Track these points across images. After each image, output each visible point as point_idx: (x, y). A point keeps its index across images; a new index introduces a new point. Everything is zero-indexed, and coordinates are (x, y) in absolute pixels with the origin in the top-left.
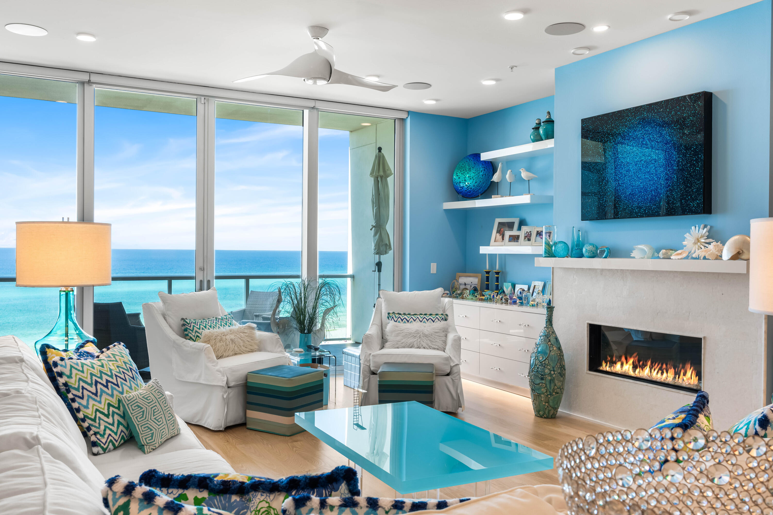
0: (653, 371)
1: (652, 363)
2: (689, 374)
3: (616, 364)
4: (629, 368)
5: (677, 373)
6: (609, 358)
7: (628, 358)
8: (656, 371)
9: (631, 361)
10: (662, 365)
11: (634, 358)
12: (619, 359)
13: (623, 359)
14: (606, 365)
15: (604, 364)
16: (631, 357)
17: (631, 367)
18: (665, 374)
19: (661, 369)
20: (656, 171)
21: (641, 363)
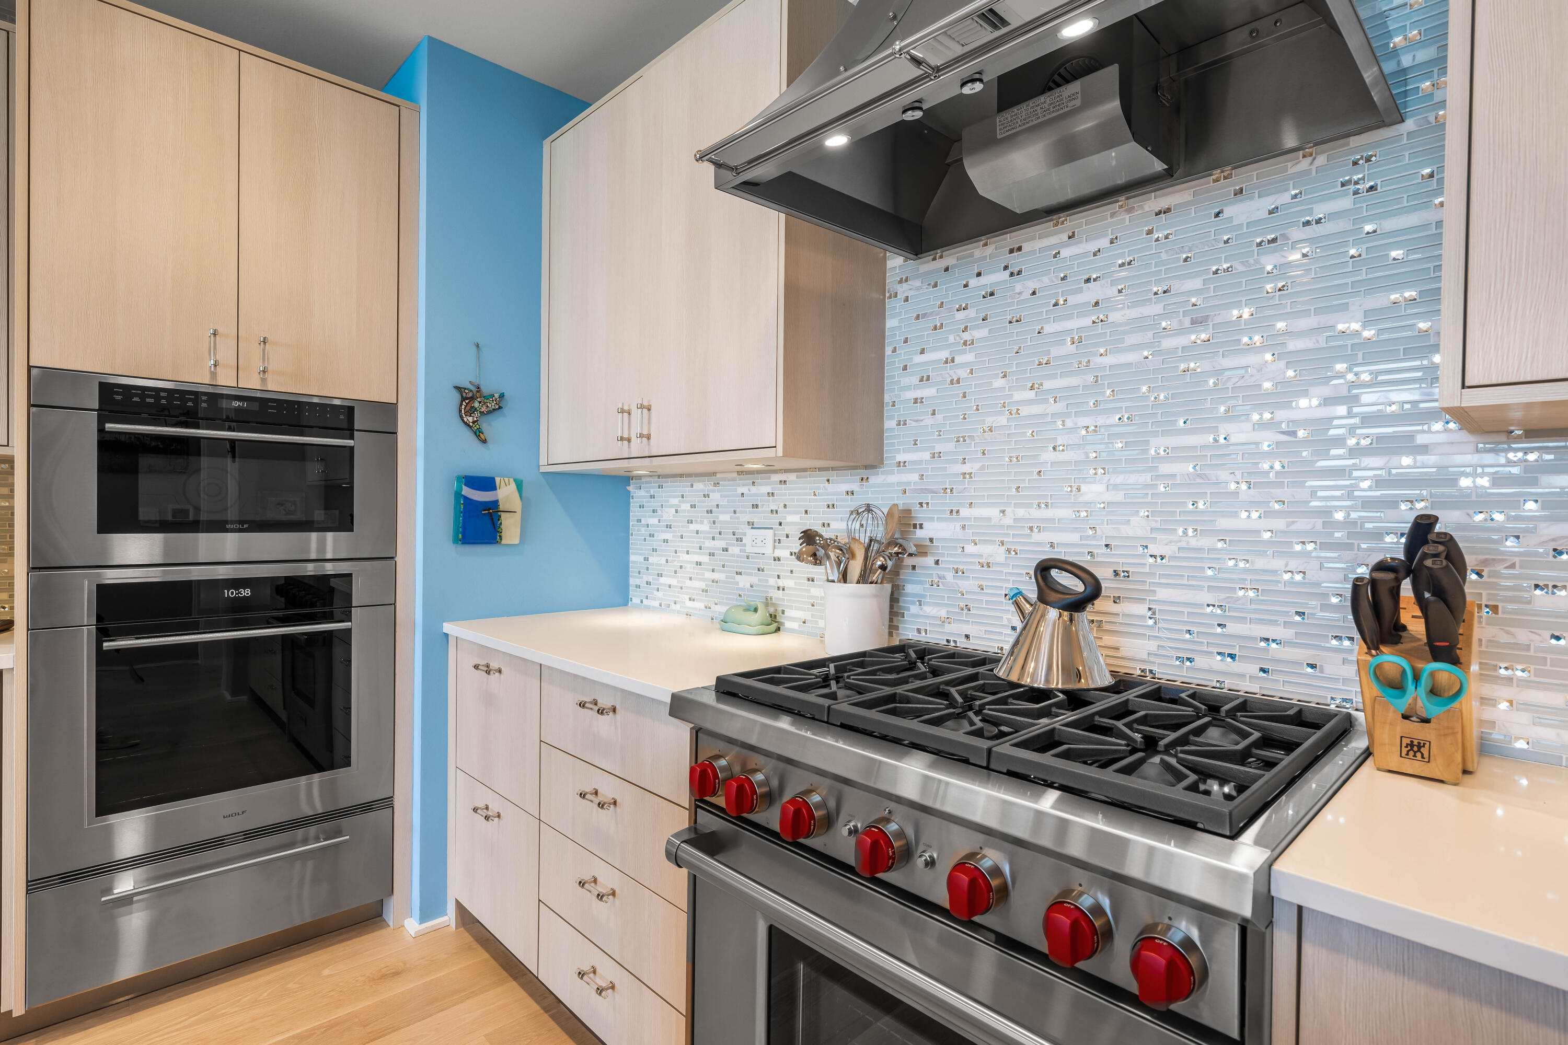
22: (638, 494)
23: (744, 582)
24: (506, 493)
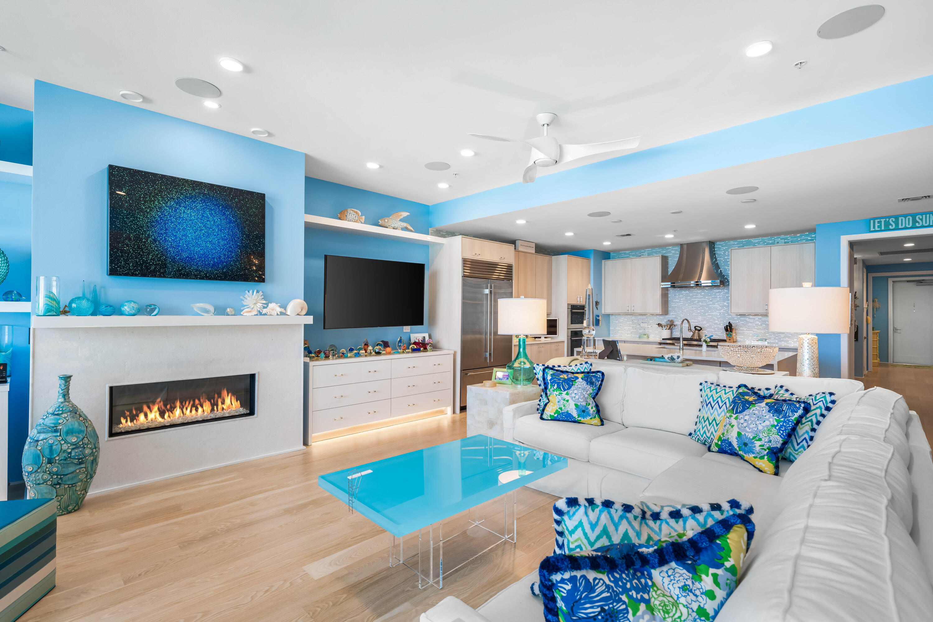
0: (184, 410)
1: (181, 403)
2: (228, 401)
3: (138, 416)
4: (155, 416)
5: (214, 405)
6: (128, 413)
7: (151, 406)
8: (189, 409)
9: (156, 408)
10: (194, 401)
11: (158, 404)
12: (140, 410)
13: (145, 408)
14: (127, 421)
15: (123, 421)
17: (158, 414)
18: (200, 409)
19: (194, 405)
20: (219, 242)
21: (168, 407)
22: (611, 317)
23: (641, 331)
24: (600, 318)
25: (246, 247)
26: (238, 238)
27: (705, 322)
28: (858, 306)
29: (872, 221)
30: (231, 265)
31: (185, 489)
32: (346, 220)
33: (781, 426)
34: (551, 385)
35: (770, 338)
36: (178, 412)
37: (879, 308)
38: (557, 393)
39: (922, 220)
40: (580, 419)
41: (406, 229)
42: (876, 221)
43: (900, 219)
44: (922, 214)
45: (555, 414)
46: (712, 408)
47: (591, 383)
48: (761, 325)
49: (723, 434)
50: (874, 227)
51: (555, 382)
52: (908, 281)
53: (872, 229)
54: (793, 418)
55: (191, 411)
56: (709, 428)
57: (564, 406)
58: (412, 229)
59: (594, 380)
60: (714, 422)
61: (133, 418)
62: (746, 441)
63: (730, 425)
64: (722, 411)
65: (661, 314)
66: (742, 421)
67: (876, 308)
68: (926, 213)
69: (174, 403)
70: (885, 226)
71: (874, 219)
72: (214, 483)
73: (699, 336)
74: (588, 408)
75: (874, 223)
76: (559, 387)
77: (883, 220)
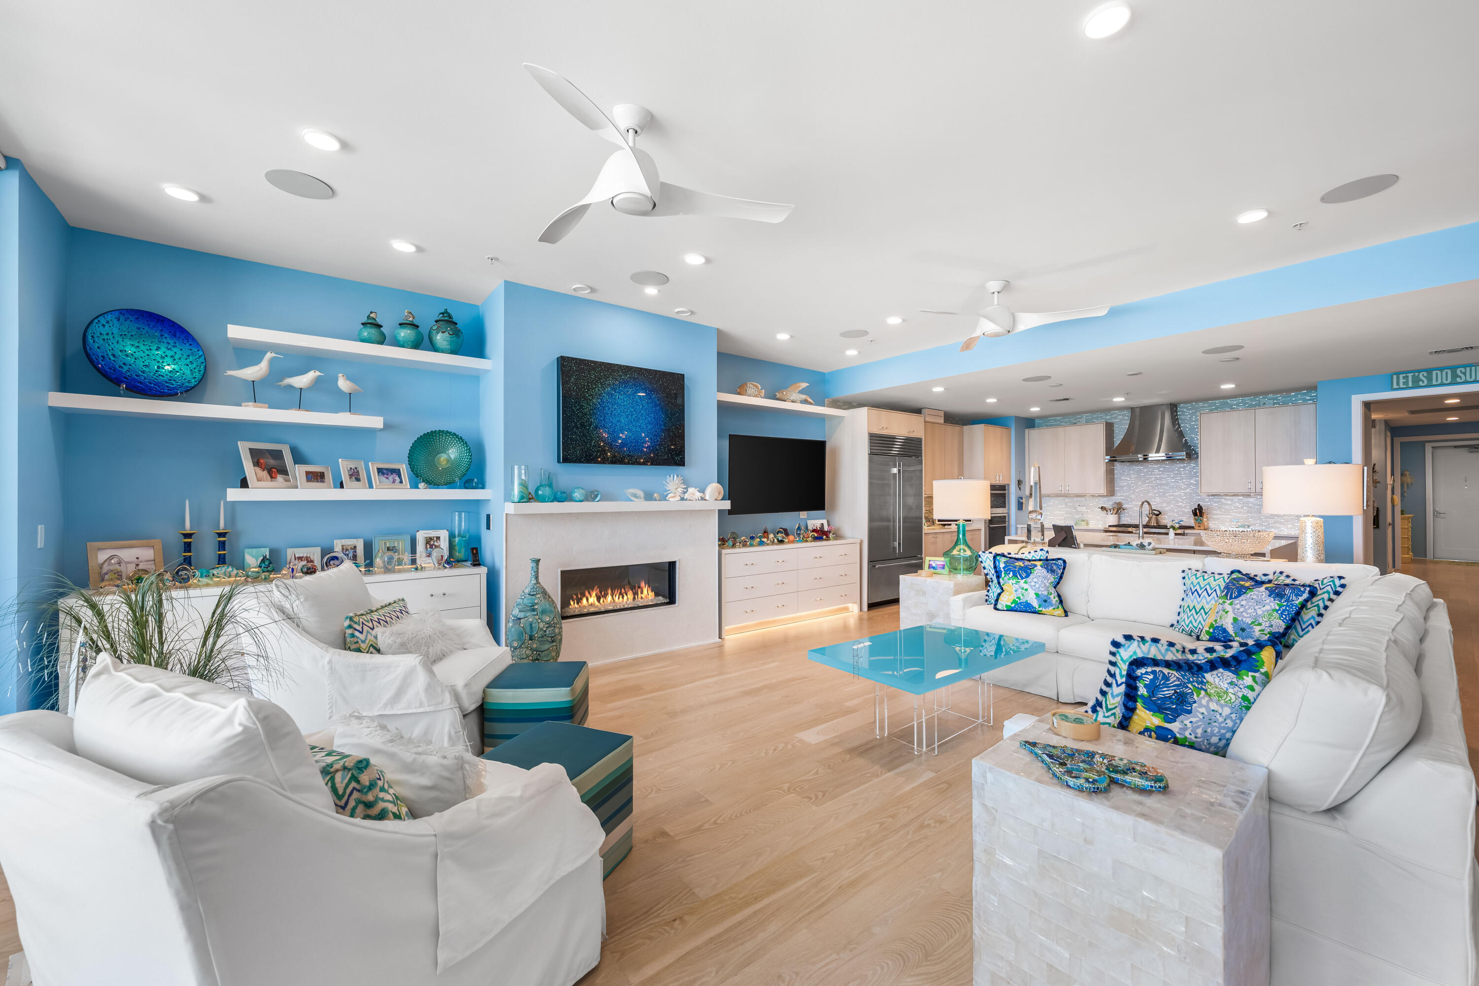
0: (614, 597)
1: (612, 591)
4: (594, 602)
6: (575, 597)
8: (617, 596)
9: (594, 594)
10: (621, 590)
16: (593, 591)
17: (595, 599)
18: (625, 597)
19: (621, 594)
20: (647, 427)
21: (603, 593)
23: (1077, 516)
25: (669, 430)
26: (662, 421)
27: (1165, 505)
28: (1379, 482)
29: (1395, 377)
30: (657, 450)
31: (631, 673)
32: (746, 395)
33: (1284, 611)
34: (1006, 573)
35: (1255, 524)
36: (609, 598)
37: (1412, 484)
38: (1014, 581)
39: (1465, 374)
40: (1041, 609)
41: (805, 402)
42: (1401, 376)
43: (1434, 373)
44: (1465, 366)
45: (1012, 603)
46: (1200, 596)
47: (1052, 571)
48: (1242, 508)
49: (1216, 621)
50: (1398, 384)
51: (1010, 570)
52: (1456, 447)
53: (1395, 386)
54: (1297, 602)
55: (619, 598)
56: (1196, 617)
57: (1023, 595)
58: (811, 401)
59: (1055, 568)
60: (1202, 610)
61: (579, 601)
62: (1244, 626)
63: (1224, 611)
64: (1211, 600)
65: (1105, 494)
66: (1238, 606)
67: (1407, 484)
68: (1471, 366)
69: (607, 591)
70: (1413, 382)
71: (1398, 374)
72: (656, 668)
73: (1157, 522)
74: (1050, 598)
75: (1398, 378)
76: (1015, 575)
77: (1410, 375)
